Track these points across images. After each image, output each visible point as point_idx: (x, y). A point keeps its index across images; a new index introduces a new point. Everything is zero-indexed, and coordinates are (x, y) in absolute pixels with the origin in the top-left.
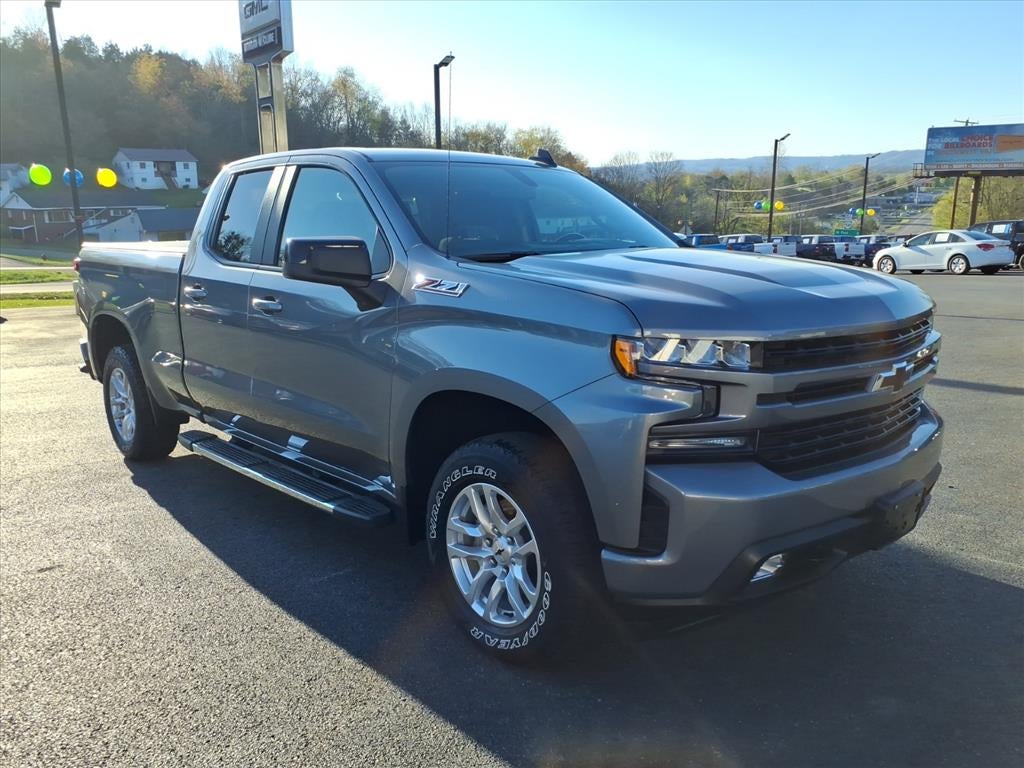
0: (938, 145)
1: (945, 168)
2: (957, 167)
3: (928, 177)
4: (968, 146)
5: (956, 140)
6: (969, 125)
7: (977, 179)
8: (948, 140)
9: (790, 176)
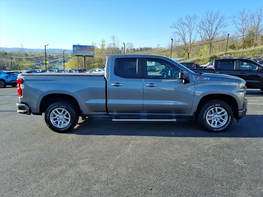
0: (76, 49)
1: (78, 54)
2: (80, 54)
3: (74, 56)
4: (82, 50)
5: (79, 48)
6: (79, 45)
7: (84, 57)
8: (77, 48)
9: (26, 54)
